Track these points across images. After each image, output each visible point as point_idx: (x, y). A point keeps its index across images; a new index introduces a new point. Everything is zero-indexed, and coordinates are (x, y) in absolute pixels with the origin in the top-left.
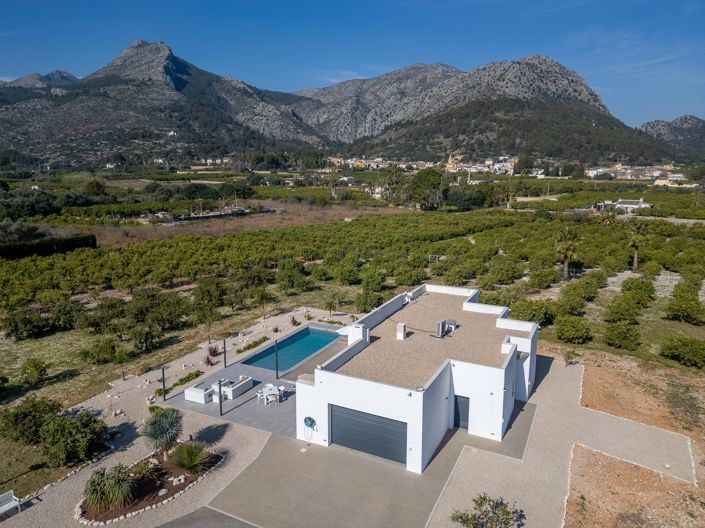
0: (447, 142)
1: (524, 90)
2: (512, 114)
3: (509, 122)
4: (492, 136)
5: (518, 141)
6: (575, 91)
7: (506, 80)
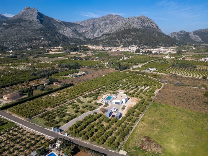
0: (119, 41)
1: (139, 26)
2: (136, 33)
3: (135, 35)
4: (131, 39)
5: (137, 41)
6: (152, 25)
7: (134, 23)
